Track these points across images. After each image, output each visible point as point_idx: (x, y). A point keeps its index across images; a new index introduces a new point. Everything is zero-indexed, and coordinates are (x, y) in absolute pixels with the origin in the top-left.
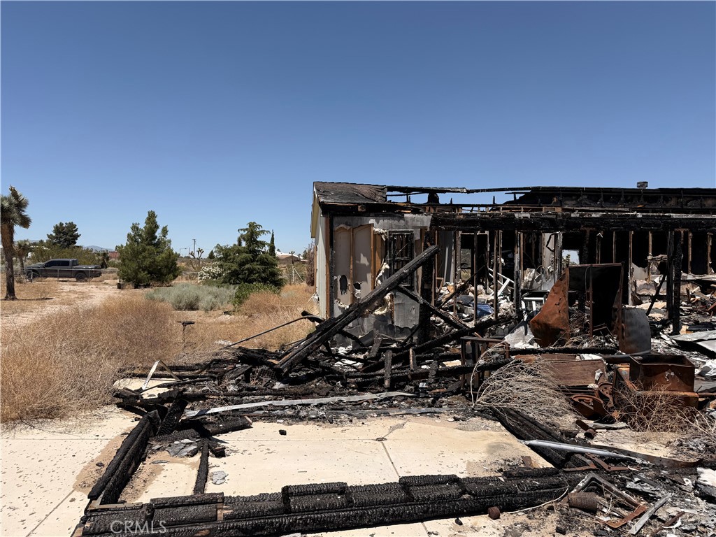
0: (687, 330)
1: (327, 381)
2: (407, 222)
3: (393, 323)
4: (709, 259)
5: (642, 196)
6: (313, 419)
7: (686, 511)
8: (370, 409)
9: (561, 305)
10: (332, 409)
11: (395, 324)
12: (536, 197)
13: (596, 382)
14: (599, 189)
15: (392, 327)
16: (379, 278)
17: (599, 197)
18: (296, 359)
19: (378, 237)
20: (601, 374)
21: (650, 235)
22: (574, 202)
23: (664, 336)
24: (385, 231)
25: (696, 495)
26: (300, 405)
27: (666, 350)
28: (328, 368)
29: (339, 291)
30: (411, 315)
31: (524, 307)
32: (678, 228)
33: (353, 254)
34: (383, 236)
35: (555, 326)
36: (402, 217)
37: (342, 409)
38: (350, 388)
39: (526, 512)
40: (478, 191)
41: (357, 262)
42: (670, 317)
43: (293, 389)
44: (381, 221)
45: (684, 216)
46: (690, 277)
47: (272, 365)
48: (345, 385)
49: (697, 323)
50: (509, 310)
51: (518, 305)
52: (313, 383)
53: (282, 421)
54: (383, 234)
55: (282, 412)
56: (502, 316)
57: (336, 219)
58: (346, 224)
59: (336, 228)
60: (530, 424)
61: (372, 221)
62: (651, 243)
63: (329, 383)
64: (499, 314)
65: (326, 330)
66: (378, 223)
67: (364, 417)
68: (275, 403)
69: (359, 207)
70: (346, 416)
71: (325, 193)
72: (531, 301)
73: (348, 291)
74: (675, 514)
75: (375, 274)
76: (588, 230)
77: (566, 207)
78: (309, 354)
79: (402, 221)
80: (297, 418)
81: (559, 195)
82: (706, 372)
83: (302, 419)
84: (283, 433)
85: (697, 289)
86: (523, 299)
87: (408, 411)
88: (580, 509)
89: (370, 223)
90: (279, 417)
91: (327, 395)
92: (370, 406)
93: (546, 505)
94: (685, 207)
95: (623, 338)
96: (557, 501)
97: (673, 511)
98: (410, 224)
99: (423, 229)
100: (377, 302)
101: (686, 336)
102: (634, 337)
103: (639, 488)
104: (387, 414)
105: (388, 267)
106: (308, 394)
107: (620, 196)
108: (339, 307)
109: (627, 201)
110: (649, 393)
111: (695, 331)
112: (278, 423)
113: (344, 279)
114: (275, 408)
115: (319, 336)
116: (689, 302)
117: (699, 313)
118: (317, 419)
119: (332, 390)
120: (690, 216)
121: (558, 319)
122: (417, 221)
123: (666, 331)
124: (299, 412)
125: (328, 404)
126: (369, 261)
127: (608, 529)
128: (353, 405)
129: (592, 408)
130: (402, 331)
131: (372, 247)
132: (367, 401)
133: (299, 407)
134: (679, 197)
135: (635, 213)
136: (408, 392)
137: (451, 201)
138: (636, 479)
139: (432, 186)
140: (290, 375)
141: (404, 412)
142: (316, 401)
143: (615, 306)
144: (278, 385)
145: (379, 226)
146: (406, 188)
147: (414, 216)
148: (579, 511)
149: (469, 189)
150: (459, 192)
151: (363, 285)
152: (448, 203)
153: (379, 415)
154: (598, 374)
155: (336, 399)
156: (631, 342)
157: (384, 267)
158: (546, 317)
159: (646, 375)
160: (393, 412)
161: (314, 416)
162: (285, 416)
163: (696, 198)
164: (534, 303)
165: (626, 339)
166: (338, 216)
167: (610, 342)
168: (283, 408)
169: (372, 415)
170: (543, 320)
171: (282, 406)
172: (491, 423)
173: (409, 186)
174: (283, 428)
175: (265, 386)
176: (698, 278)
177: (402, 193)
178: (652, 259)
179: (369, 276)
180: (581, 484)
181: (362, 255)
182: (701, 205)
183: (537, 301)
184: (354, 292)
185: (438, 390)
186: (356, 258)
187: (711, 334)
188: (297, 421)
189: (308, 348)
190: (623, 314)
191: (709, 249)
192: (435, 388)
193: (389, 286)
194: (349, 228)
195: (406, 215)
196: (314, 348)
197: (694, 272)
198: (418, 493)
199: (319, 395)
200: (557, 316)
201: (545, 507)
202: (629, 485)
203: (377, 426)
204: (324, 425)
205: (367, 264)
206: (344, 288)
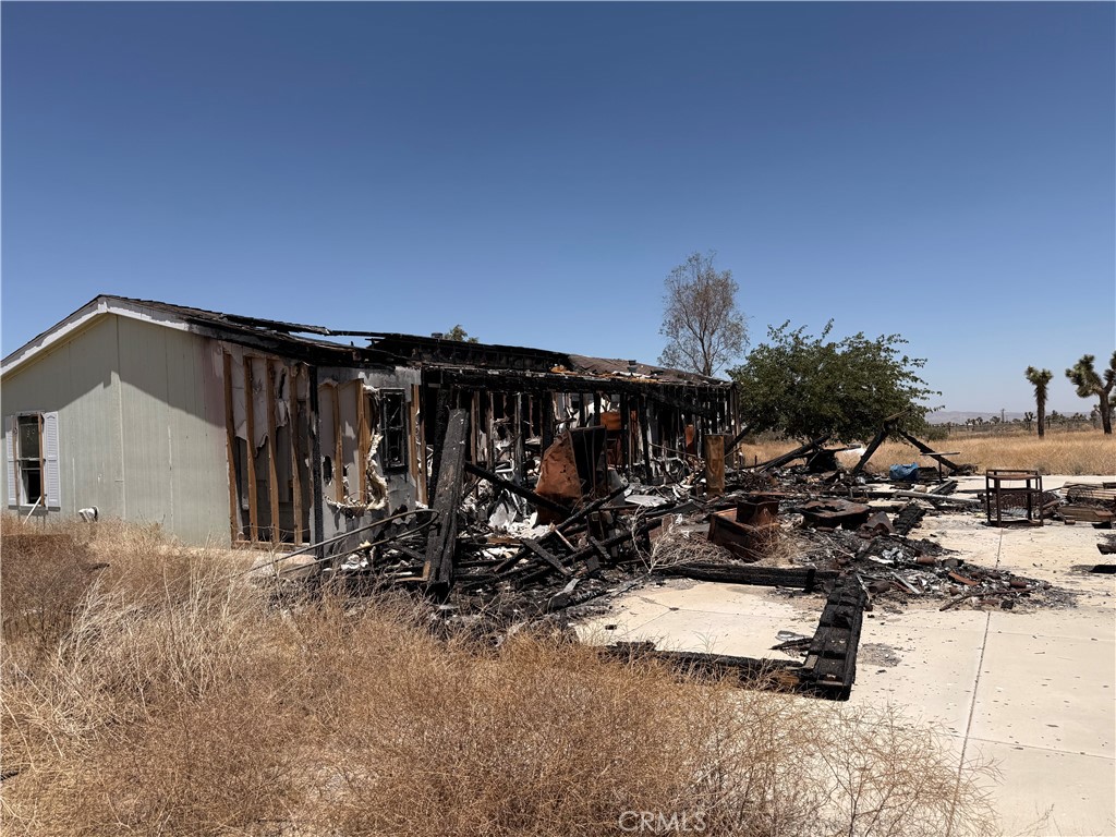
2: (398, 377)
16: (372, 458)
19: (369, 398)
24: (377, 390)
29: (323, 480)
33: (340, 423)
34: (374, 397)
36: (392, 371)
41: (343, 435)
44: (370, 375)
54: (374, 393)
57: (320, 371)
58: (334, 378)
59: (320, 384)
61: (361, 375)
66: (368, 378)
69: (354, 353)
73: (334, 480)
75: (366, 451)
77: (425, 362)
79: (392, 376)
89: (359, 377)
98: (401, 380)
99: (414, 387)
108: (329, 506)
110: (759, 528)
113: (327, 462)
121: (570, 487)
122: (408, 376)
126: (357, 432)
131: (362, 413)
145: (370, 382)
147: (404, 370)
151: (350, 467)
157: (376, 441)
158: (554, 486)
159: (758, 513)
166: (323, 365)
170: (551, 490)
179: (356, 454)
181: (347, 424)
184: (343, 480)
194: (335, 384)
195: (397, 368)
205: (353, 436)
206: (329, 475)
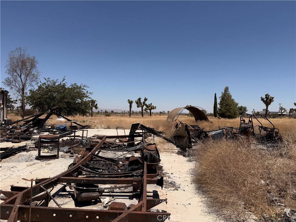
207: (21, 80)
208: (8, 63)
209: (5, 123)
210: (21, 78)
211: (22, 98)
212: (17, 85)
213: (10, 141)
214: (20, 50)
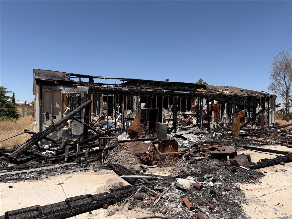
0: (179, 131)
1: (37, 161)
3: (71, 133)
4: (186, 107)
5: (167, 84)
6: (28, 179)
7: (172, 194)
8: (57, 171)
9: (138, 123)
10: (38, 173)
11: (73, 134)
12: (131, 82)
13: (149, 151)
14: (153, 81)
15: (71, 135)
16: (65, 114)
17: (153, 84)
18: (20, 152)
19: (65, 96)
20: (150, 148)
21: (169, 98)
22: (144, 85)
23: (172, 133)
24: (68, 93)
25: (175, 188)
26: (21, 173)
27: (172, 138)
28: (38, 155)
29: (45, 120)
30: (80, 129)
31: (125, 124)
32: (176, 96)
33: (52, 103)
34: (67, 95)
35: (136, 131)
36: (76, 87)
37: (43, 173)
38: (49, 163)
39: (118, 204)
40: (109, 79)
41: (55, 106)
42: (174, 126)
43: (19, 166)
44: (66, 89)
45: (178, 92)
46: (181, 113)
47: (7, 156)
48: (46, 162)
49: (182, 128)
50: (120, 126)
51: (123, 124)
52: (30, 163)
53: (11, 181)
54: (67, 94)
55: (11, 177)
56: (117, 128)
57: (43, 87)
58: (49, 89)
59: (43, 91)
60: (123, 169)
61: (61, 88)
62: (169, 101)
63: (38, 162)
64: (116, 128)
65: (37, 138)
66: (64, 89)
67: (54, 175)
68: (8, 173)
69: (55, 81)
70: (45, 175)
71: (39, 75)
72: (128, 122)
73: (50, 120)
74: (168, 196)
75: (63, 112)
76: (148, 96)
77: (142, 87)
78: (27, 149)
79: (76, 89)
80: (19, 179)
81: (139, 82)
82: (183, 145)
83: (22, 179)
84: (11, 187)
85: (183, 117)
86: (125, 121)
87: (75, 170)
88: (137, 199)
89: (60, 89)
90: (9, 180)
91: (36, 167)
92: (57, 170)
93: (126, 200)
94: (179, 89)
95: (158, 134)
96: (130, 198)
97: (167, 195)
98: (79, 90)
99: (85, 93)
100: (63, 124)
101: (178, 133)
102: (162, 134)
103: (158, 188)
104: (65, 173)
105: (69, 109)
106: (27, 168)
107: (160, 84)
108: (45, 127)
109: (162, 86)
110: (164, 153)
111: (181, 131)
112: (9, 182)
113: (47, 114)
114: (8, 176)
115: (33, 141)
116: (180, 121)
117: (183, 125)
118: (30, 179)
119: (39, 165)
120: (180, 92)
122: (83, 89)
123: (173, 131)
124: (20, 176)
125: (36, 171)
126: (60, 106)
127: (146, 205)
128: (49, 171)
129: (146, 161)
130: (75, 136)
131: (62, 100)
132: (56, 168)
133: (21, 174)
134: (178, 85)
135: (163, 90)
136: (76, 162)
137: (99, 82)
138: (157, 185)
139: (91, 75)
140: (18, 160)
141: (73, 171)
142: (30, 171)
143: (156, 123)
144: (10, 165)
145: (65, 91)
146: (79, 75)
147: (81, 87)
148: (137, 200)
149: (106, 77)
150: (102, 78)
151: (57, 117)
152: (98, 82)
153: (61, 173)
154: (149, 148)
155: (41, 169)
156: (161, 136)
157: (67, 109)
158: (133, 128)
159: (163, 147)
160: (67, 171)
161: (28, 178)
162: (13, 179)
163: (183, 86)
164: (129, 123)
165: (159, 135)
166: (45, 85)
167: (154, 136)
168: (12, 175)
169: (58, 174)
171: (11, 175)
172: (109, 171)
173: (80, 74)
174: (11, 184)
175: (3, 166)
176: (183, 113)
177: (77, 77)
178: (169, 107)
179: (60, 113)
180: (138, 190)
181: (57, 103)
182: (184, 88)
183: (130, 122)
184: (53, 120)
185: (89, 160)
186: (54, 105)
187: (185, 132)
188: (19, 181)
189: (27, 147)
190: (158, 126)
191: (186, 103)
192: (88, 159)
193: (69, 117)
194: (50, 91)
195: (77, 86)
196: (30, 146)
197: (182, 111)
198: (73, 204)
199: (32, 168)
200: (137, 127)
201: (125, 201)
202: (155, 188)
203: (60, 178)
204: (33, 181)
205: (59, 107)
206: (48, 118)
207: (285, 83)
208: (272, 69)
209: (273, 126)
210: (285, 81)
211: (287, 101)
212: (281, 89)
213: (285, 145)
214: (283, 53)
